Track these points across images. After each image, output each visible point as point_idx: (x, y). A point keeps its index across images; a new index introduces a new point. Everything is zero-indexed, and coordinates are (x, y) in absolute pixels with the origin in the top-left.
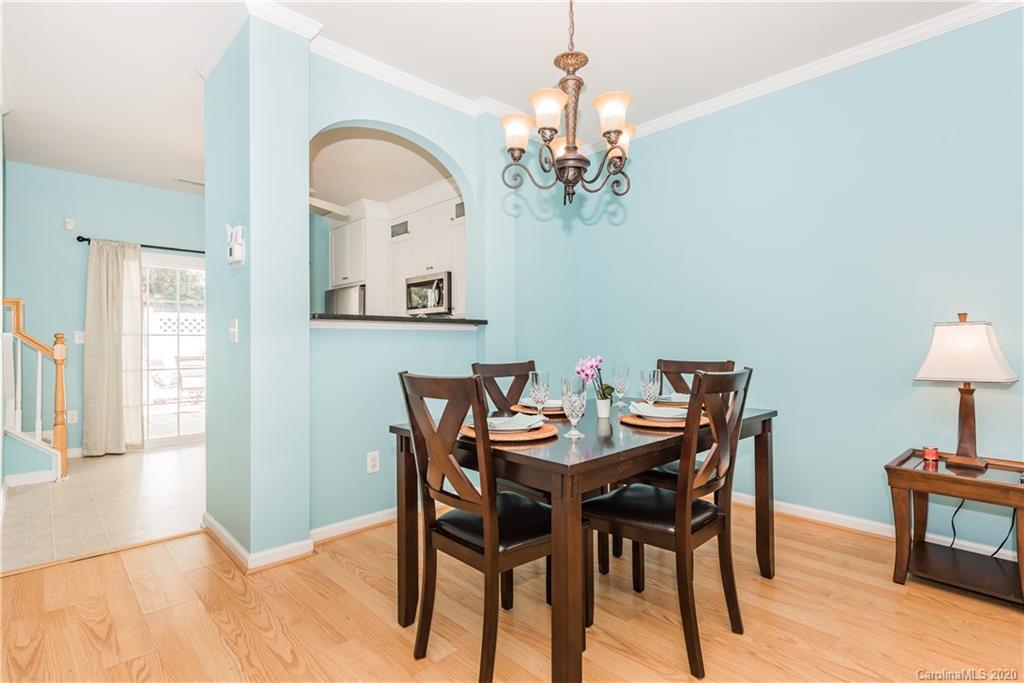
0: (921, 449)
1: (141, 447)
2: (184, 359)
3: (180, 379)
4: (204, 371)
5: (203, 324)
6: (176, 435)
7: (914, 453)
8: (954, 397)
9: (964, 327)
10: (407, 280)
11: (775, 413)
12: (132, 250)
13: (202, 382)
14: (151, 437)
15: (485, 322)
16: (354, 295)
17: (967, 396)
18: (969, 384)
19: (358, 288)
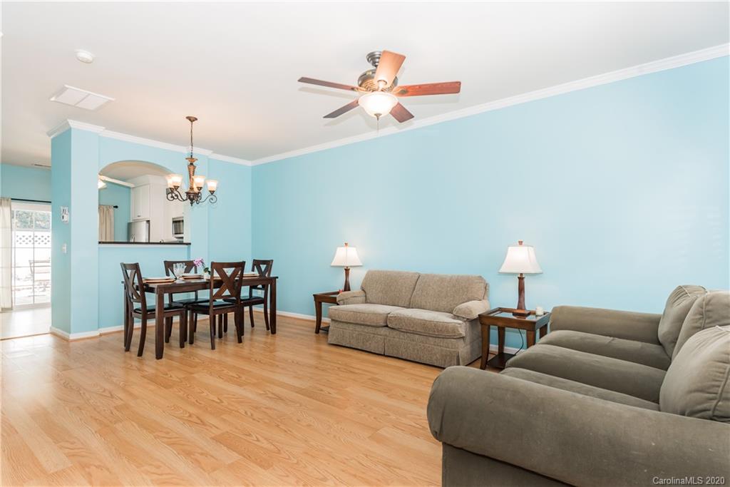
1: (11, 309)
2: (37, 262)
3: (33, 273)
4: (50, 268)
5: (50, 239)
6: (32, 303)
10: (173, 219)
11: (277, 278)
12: (6, 202)
13: (49, 277)
14: (16, 304)
15: (190, 244)
16: (143, 227)
19: (145, 222)
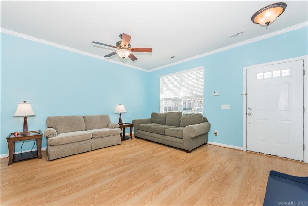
0: (14, 133)
7: (12, 134)
8: (22, 120)
9: (25, 104)
17: (25, 119)
18: (26, 116)
